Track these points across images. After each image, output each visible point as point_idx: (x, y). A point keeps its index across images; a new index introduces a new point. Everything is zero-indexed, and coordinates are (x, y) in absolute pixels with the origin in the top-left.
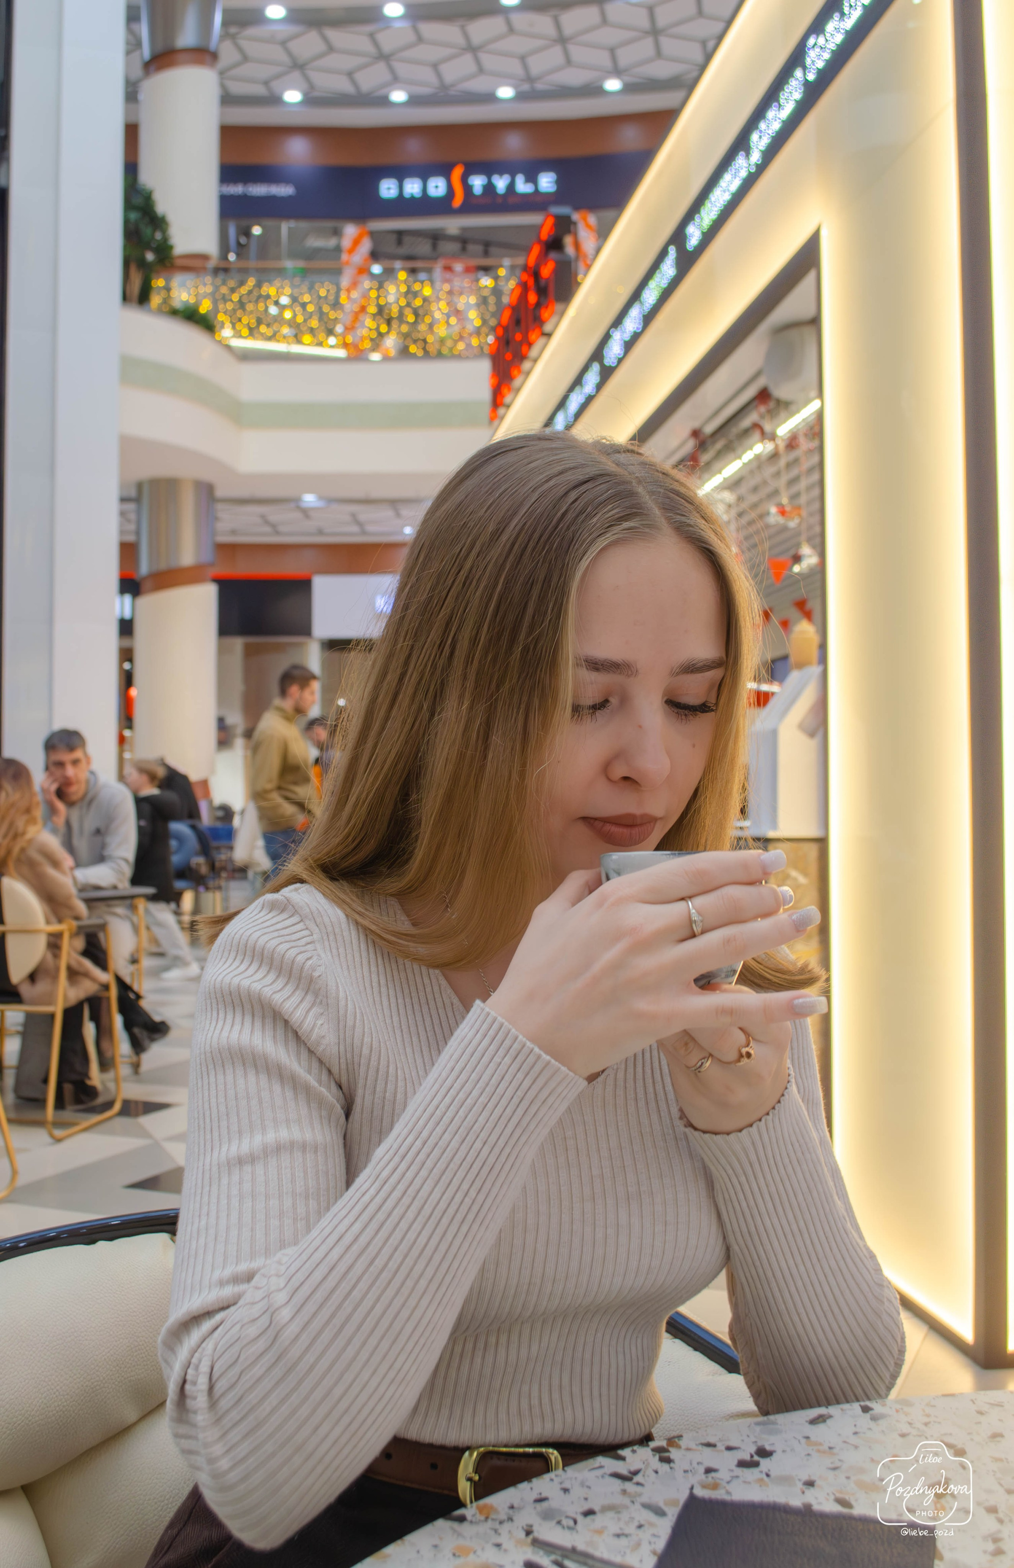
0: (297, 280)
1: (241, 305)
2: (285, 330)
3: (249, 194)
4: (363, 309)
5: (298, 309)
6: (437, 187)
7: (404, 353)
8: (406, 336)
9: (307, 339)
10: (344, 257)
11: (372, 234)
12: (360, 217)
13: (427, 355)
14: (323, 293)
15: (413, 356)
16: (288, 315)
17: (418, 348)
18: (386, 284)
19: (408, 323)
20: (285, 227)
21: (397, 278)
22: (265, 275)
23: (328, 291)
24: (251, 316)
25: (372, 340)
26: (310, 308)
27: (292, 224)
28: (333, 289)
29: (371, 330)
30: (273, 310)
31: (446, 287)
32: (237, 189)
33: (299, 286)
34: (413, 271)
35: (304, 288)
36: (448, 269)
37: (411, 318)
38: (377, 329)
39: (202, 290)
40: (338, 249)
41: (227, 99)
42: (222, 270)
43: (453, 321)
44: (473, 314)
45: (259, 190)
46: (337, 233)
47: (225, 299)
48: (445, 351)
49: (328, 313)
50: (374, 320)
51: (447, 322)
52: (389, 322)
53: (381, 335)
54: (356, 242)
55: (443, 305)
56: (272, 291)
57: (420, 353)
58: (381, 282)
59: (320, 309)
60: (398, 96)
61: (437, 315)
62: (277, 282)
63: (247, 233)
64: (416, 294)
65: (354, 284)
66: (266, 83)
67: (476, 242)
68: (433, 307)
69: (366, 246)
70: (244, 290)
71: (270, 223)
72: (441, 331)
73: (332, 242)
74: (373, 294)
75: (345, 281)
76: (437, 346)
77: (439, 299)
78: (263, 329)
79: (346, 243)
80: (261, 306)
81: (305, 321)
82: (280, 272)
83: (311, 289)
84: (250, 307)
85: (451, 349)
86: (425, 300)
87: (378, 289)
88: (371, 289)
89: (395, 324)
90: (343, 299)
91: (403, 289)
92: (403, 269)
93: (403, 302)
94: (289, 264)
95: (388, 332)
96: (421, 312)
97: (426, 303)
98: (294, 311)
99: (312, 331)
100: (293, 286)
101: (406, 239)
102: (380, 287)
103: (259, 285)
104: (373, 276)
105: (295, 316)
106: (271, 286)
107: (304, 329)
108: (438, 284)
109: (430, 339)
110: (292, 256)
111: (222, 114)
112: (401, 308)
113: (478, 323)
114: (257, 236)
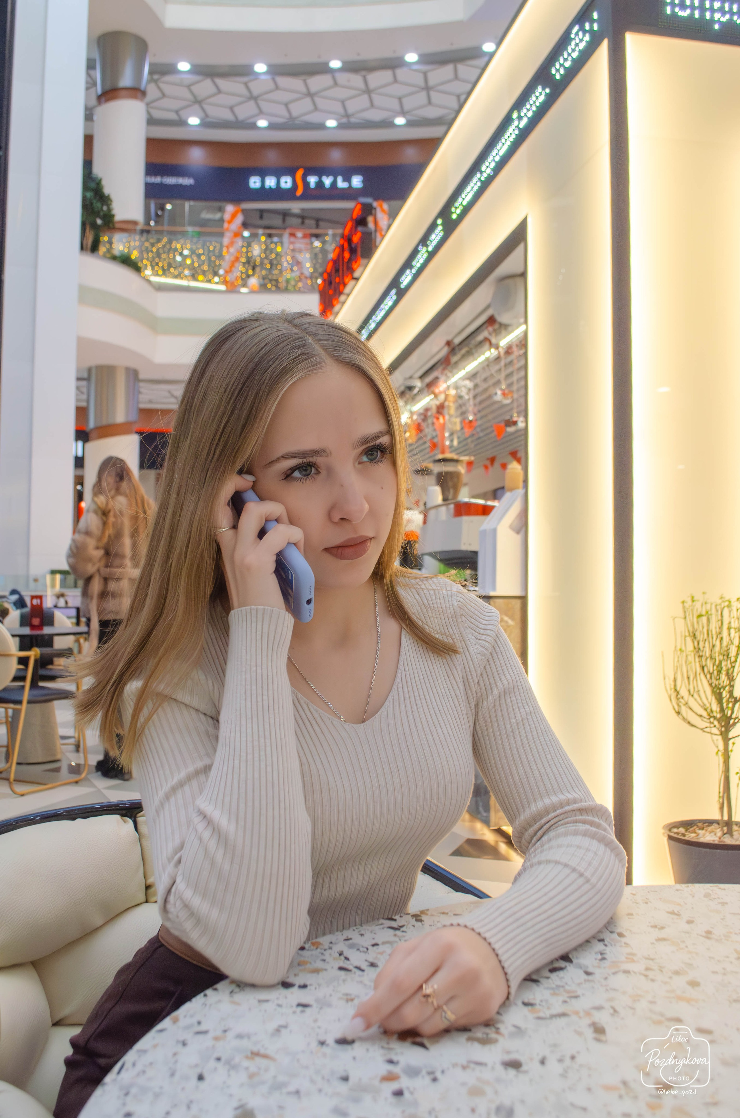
0: (195, 240)
1: (158, 255)
2: (187, 272)
3: (164, 183)
4: (237, 260)
5: (195, 258)
7: (263, 288)
8: (265, 277)
9: (201, 277)
10: (226, 225)
11: (244, 212)
12: (236, 200)
13: (278, 289)
14: (211, 248)
15: (269, 290)
16: (188, 261)
17: (272, 285)
18: (252, 244)
19: (266, 269)
20: (187, 205)
21: (259, 240)
22: (174, 235)
23: (215, 247)
24: (164, 262)
25: (242, 279)
26: (203, 258)
27: (192, 203)
28: (218, 246)
29: (242, 272)
30: (179, 258)
31: (291, 247)
32: (158, 180)
33: (196, 243)
34: (270, 236)
35: (200, 244)
36: (293, 235)
37: (268, 266)
38: (246, 272)
39: (133, 244)
40: (222, 220)
41: (151, 121)
42: (146, 232)
43: (295, 268)
44: (308, 265)
45: (171, 180)
46: (221, 210)
47: (147, 251)
48: (290, 287)
49: (215, 261)
50: (244, 266)
51: (292, 269)
52: (254, 268)
53: (248, 276)
54: (233, 216)
55: (289, 258)
56: (179, 246)
57: (274, 288)
58: (249, 242)
59: (209, 259)
60: (262, 123)
61: (285, 264)
62: (182, 241)
63: (162, 208)
64: (271, 251)
65: (232, 243)
66: (177, 112)
67: (311, 218)
68: (283, 259)
69: (240, 219)
70: (160, 245)
71: (178, 202)
72: (288, 275)
73: (218, 216)
74: (244, 250)
75: (226, 241)
76: (285, 284)
77: (286, 254)
78: (172, 270)
79: (227, 216)
80: (171, 256)
81: (199, 266)
82: (184, 234)
83: (204, 245)
84: (164, 256)
85: (294, 286)
86: (278, 254)
87: (247, 247)
88: (243, 246)
89: (258, 269)
90: (225, 252)
91: (263, 247)
92: (264, 234)
93: (263, 256)
94: (190, 229)
95: (253, 275)
96: (275, 262)
97: (278, 257)
98: (192, 260)
99: (204, 273)
100: (191, 243)
101: (266, 215)
102: (249, 245)
103: (170, 242)
104: (244, 238)
105: (193, 262)
106: (178, 243)
107: (199, 271)
108: (286, 245)
109: (280, 279)
110: (192, 224)
111: (148, 131)
112: (262, 259)
113: (311, 270)
114: (169, 211)
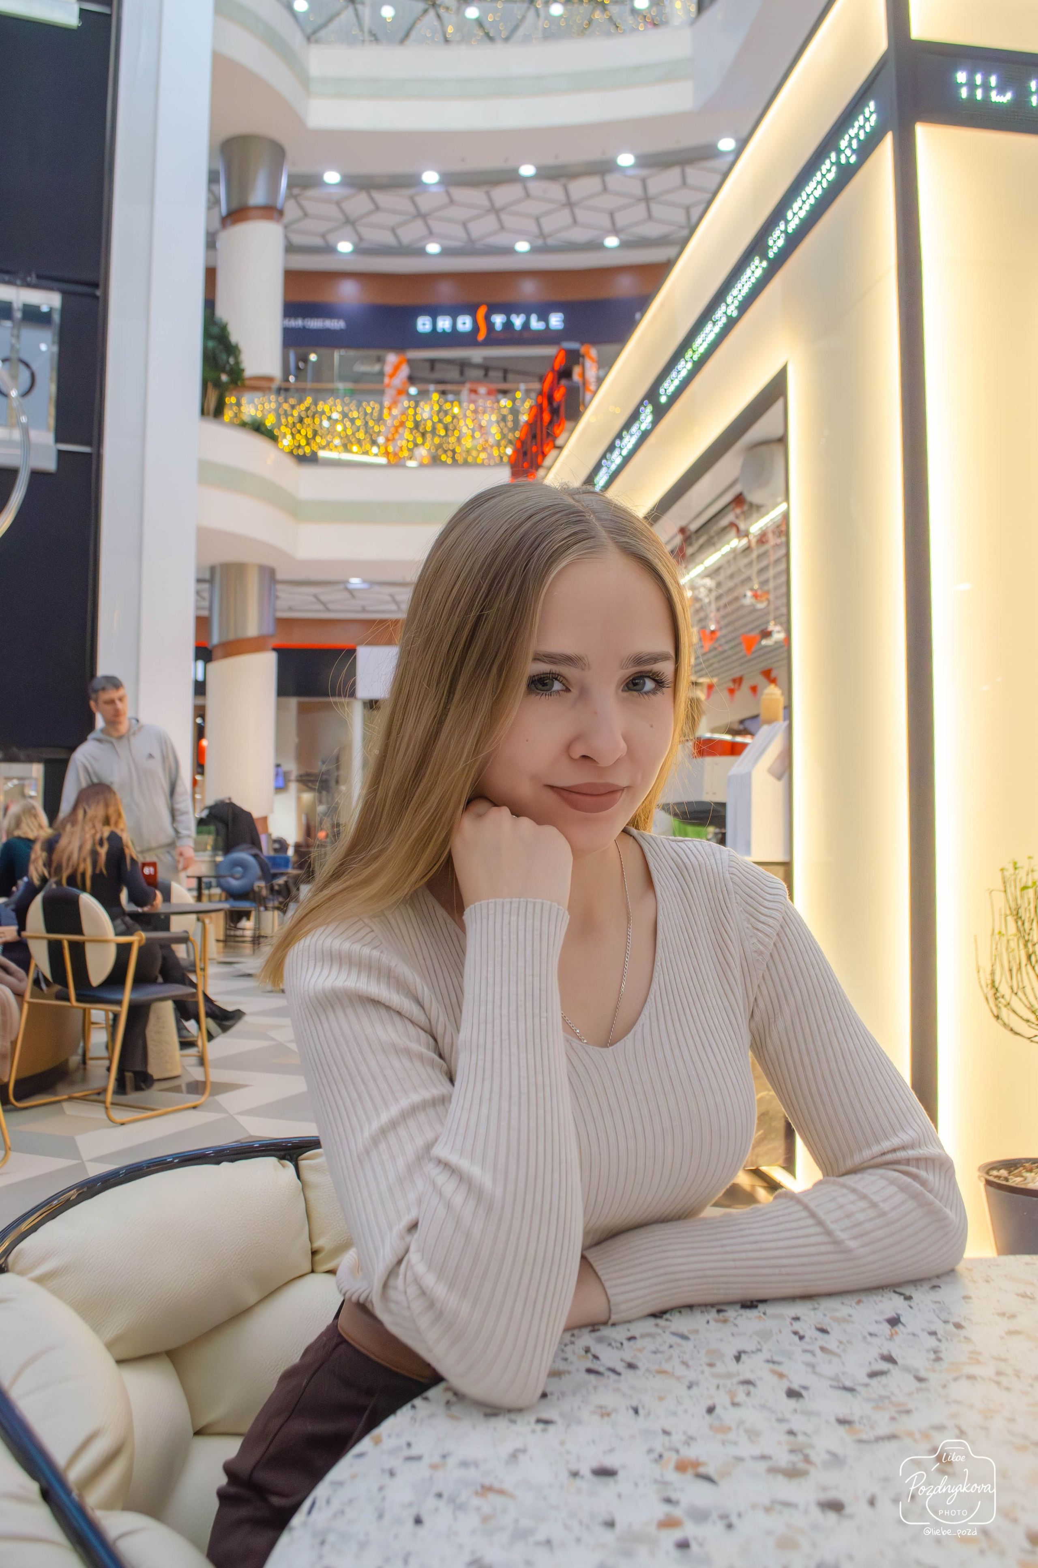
0: (347, 400)
1: (300, 419)
2: (337, 441)
3: (307, 327)
4: (402, 424)
5: (348, 424)
6: (464, 323)
7: (435, 461)
8: (438, 447)
9: (355, 448)
10: (386, 380)
11: (410, 362)
12: (400, 347)
13: (455, 463)
14: (369, 410)
15: (444, 464)
16: (339, 428)
17: (448, 457)
18: (422, 404)
19: (440, 436)
20: (337, 355)
21: (431, 399)
22: (320, 394)
23: (373, 409)
24: (308, 429)
25: (409, 450)
26: (358, 423)
27: (343, 352)
28: (377, 407)
29: (408, 441)
30: (326, 424)
31: (472, 407)
32: (298, 323)
33: (348, 405)
34: (444, 393)
35: (353, 406)
36: (474, 391)
37: (442, 432)
38: (414, 441)
39: (267, 406)
40: (381, 374)
41: (290, 248)
42: (283, 390)
43: (477, 435)
44: (494, 430)
45: (315, 324)
46: (380, 360)
47: (286, 415)
48: (470, 460)
49: (373, 427)
50: (411, 433)
51: (473, 437)
52: (423, 435)
53: (416, 446)
54: (396, 368)
55: (469, 422)
56: (327, 408)
57: (450, 461)
58: (417, 401)
59: (366, 423)
60: (433, 248)
61: (464, 430)
62: (331, 401)
63: (305, 359)
64: (446, 413)
65: (395, 403)
66: (323, 236)
67: (496, 369)
68: (462, 423)
69: (404, 372)
70: (303, 407)
71: (325, 351)
72: (468, 443)
73: (376, 368)
74: (411, 412)
75: (388, 400)
76: (464, 456)
77: (465, 416)
78: (318, 439)
79: (388, 369)
80: (317, 420)
81: (353, 434)
82: (333, 392)
83: (359, 406)
84: (307, 421)
85: (475, 458)
86: (454, 417)
87: (415, 408)
88: (409, 407)
89: (429, 436)
90: (386, 415)
91: (436, 408)
92: (436, 391)
93: (435, 419)
94: (340, 386)
95: (423, 444)
96: (451, 427)
97: (455, 420)
98: (345, 426)
99: (359, 442)
100: (344, 404)
101: (438, 366)
102: (417, 405)
103: (315, 403)
104: (410, 397)
105: (345, 429)
106: (325, 403)
107: (353, 440)
108: (465, 404)
109: (458, 450)
110: (343, 379)
111: (286, 261)
112: (434, 424)
113: (498, 437)
114: (314, 362)
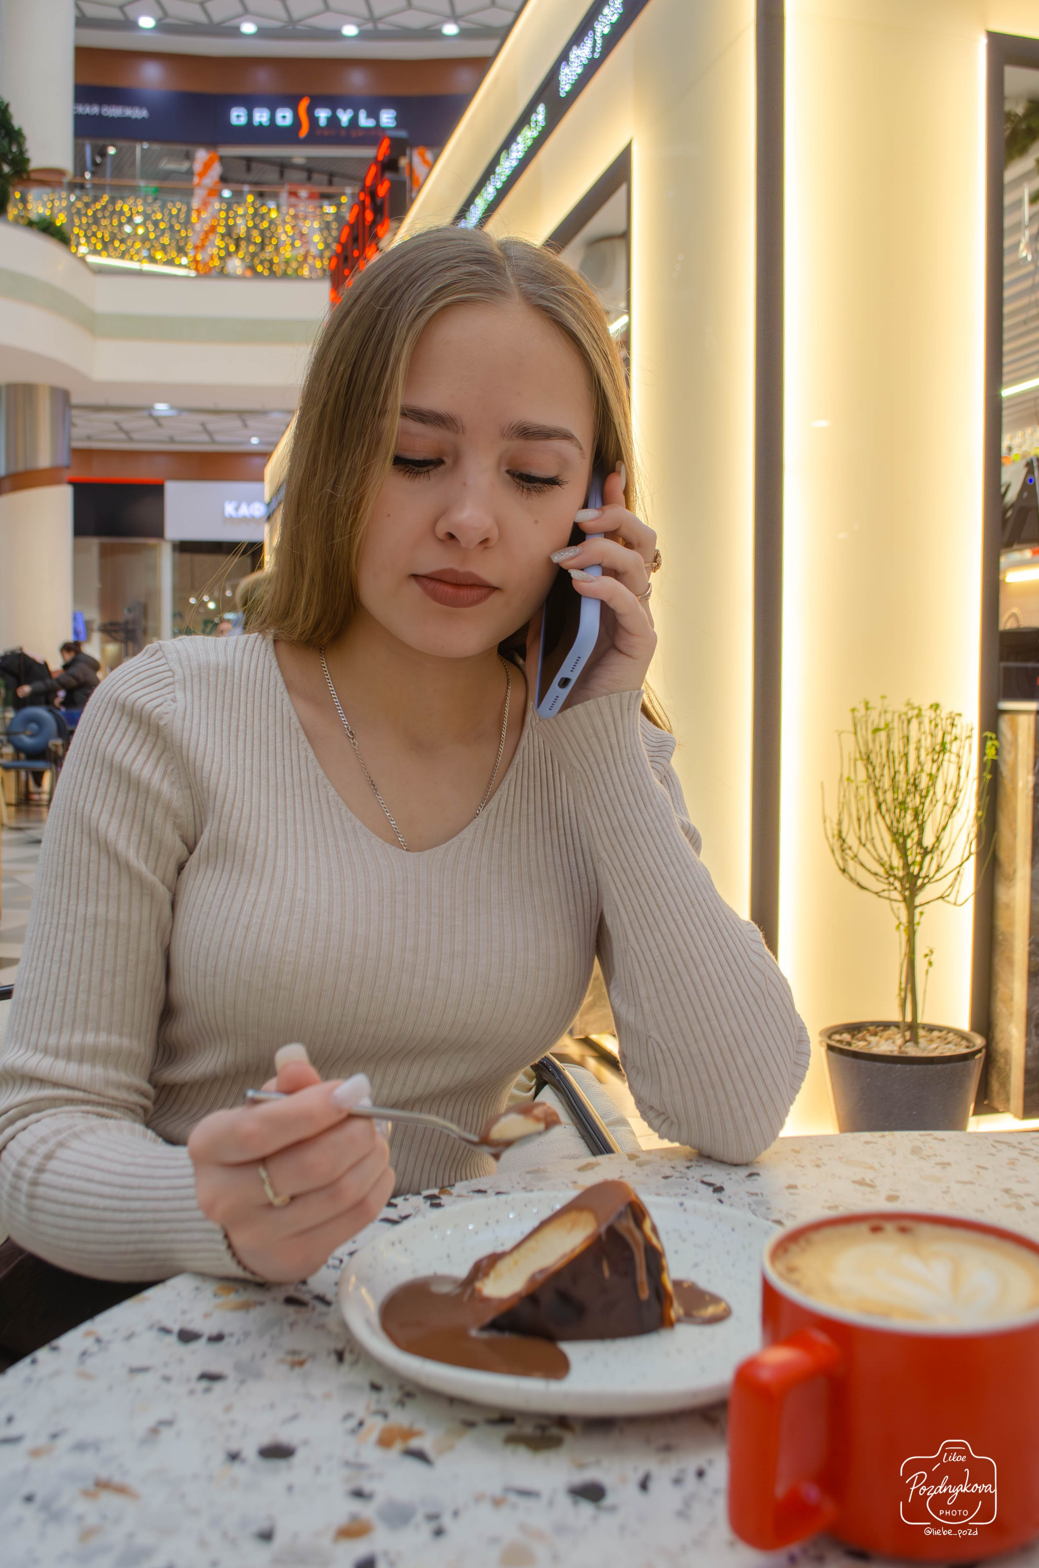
0: (150, 199)
1: (96, 220)
2: (138, 247)
3: (104, 115)
4: (213, 229)
5: (151, 227)
7: (251, 272)
8: (254, 255)
9: (159, 255)
10: (196, 180)
11: (222, 159)
12: (210, 142)
13: (273, 275)
14: (174, 211)
15: (261, 276)
16: (141, 231)
17: (264, 268)
18: (235, 207)
19: (255, 244)
20: (140, 148)
21: (245, 201)
22: (119, 192)
23: (179, 210)
24: (105, 231)
25: (221, 258)
26: (162, 226)
27: (146, 146)
28: (184, 209)
29: (220, 249)
30: (127, 227)
31: (292, 212)
32: (94, 110)
33: (150, 205)
34: (261, 195)
35: (157, 206)
36: (293, 194)
37: (258, 240)
38: (227, 248)
39: (57, 203)
40: (190, 173)
41: (82, 22)
42: (77, 186)
43: (298, 244)
44: (316, 238)
45: (114, 111)
46: (189, 157)
47: (80, 214)
48: (290, 271)
49: (180, 231)
50: (222, 240)
51: (292, 245)
52: (238, 242)
53: (229, 254)
54: (207, 166)
55: (288, 228)
56: (127, 209)
57: (266, 273)
58: (229, 205)
59: (171, 227)
60: (248, 28)
61: (283, 237)
62: (131, 201)
63: (103, 153)
64: (263, 217)
65: (205, 204)
66: (122, 9)
67: (320, 171)
68: (280, 230)
69: (216, 170)
70: (99, 205)
71: (125, 144)
72: (287, 252)
73: (185, 166)
74: (223, 215)
75: (196, 204)
76: (283, 267)
77: (285, 223)
78: (117, 246)
79: (198, 167)
80: (115, 222)
81: (157, 238)
82: (134, 190)
83: (163, 207)
84: (104, 222)
85: (296, 271)
86: (272, 222)
87: (227, 211)
88: (221, 210)
89: (243, 244)
90: (194, 218)
91: (251, 211)
92: (251, 192)
93: (251, 224)
94: (143, 184)
95: (236, 252)
96: (267, 234)
97: (273, 226)
98: (147, 229)
99: (164, 248)
100: (146, 205)
101: (254, 165)
102: (230, 209)
103: (113, 201)
104: (222, 199)
105: (148, 233)
106: (125, 203)
107: (156, 245)
108: (284, 209)
109: (276, 260)
110: (146, 176)
111: (77, 37)
112: (248, 229)
113: (321, 246)
114: (112, 155)
